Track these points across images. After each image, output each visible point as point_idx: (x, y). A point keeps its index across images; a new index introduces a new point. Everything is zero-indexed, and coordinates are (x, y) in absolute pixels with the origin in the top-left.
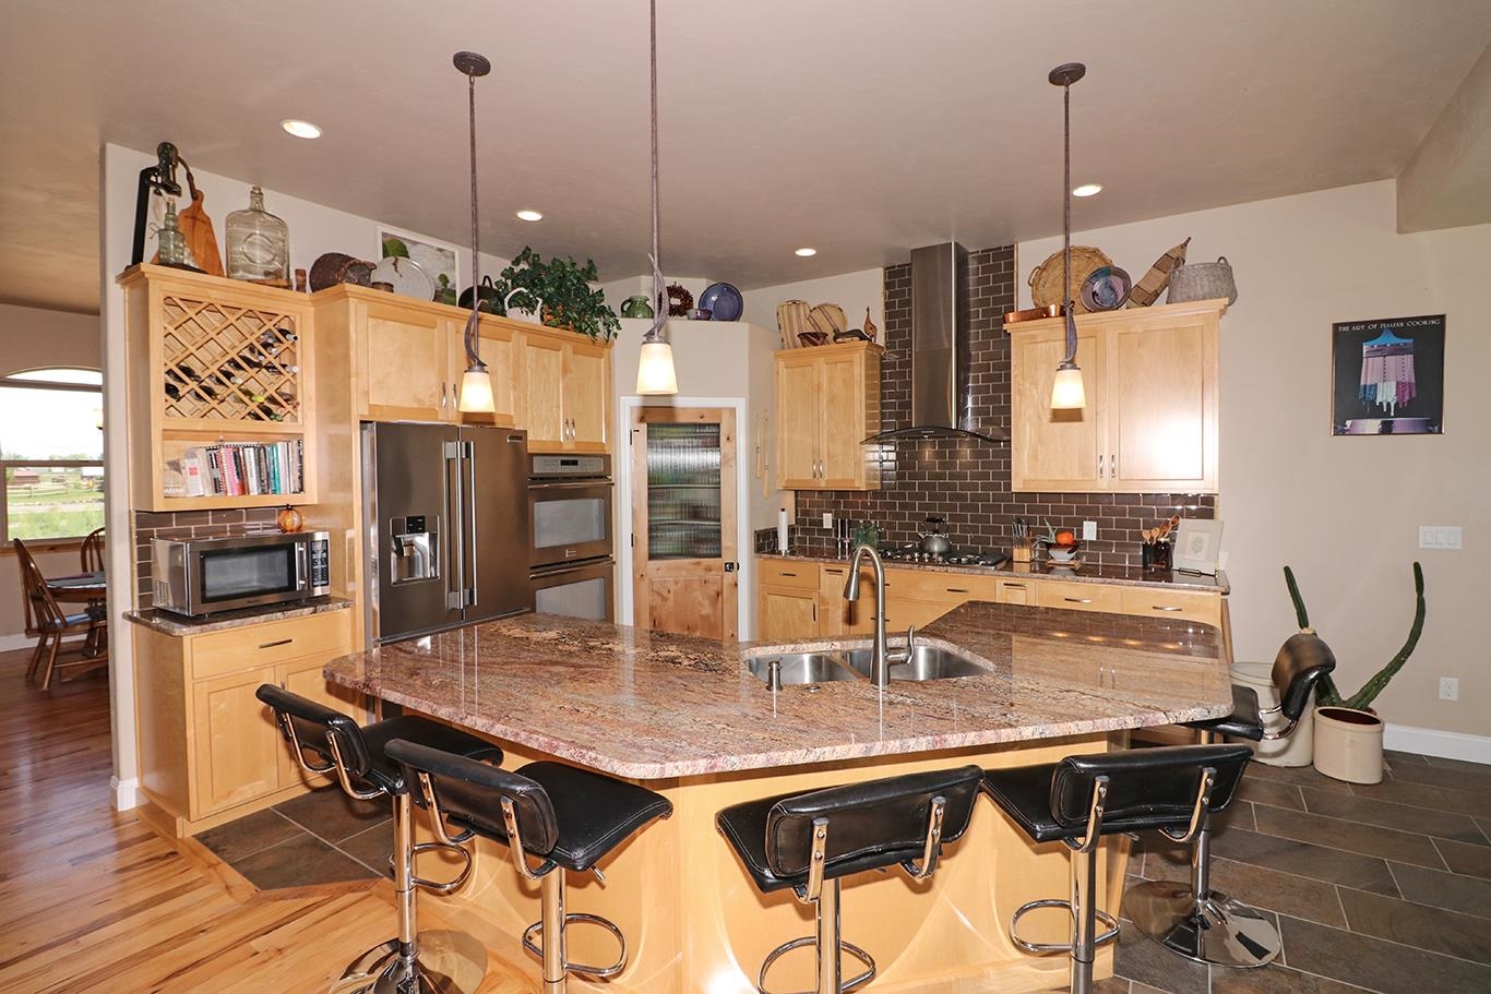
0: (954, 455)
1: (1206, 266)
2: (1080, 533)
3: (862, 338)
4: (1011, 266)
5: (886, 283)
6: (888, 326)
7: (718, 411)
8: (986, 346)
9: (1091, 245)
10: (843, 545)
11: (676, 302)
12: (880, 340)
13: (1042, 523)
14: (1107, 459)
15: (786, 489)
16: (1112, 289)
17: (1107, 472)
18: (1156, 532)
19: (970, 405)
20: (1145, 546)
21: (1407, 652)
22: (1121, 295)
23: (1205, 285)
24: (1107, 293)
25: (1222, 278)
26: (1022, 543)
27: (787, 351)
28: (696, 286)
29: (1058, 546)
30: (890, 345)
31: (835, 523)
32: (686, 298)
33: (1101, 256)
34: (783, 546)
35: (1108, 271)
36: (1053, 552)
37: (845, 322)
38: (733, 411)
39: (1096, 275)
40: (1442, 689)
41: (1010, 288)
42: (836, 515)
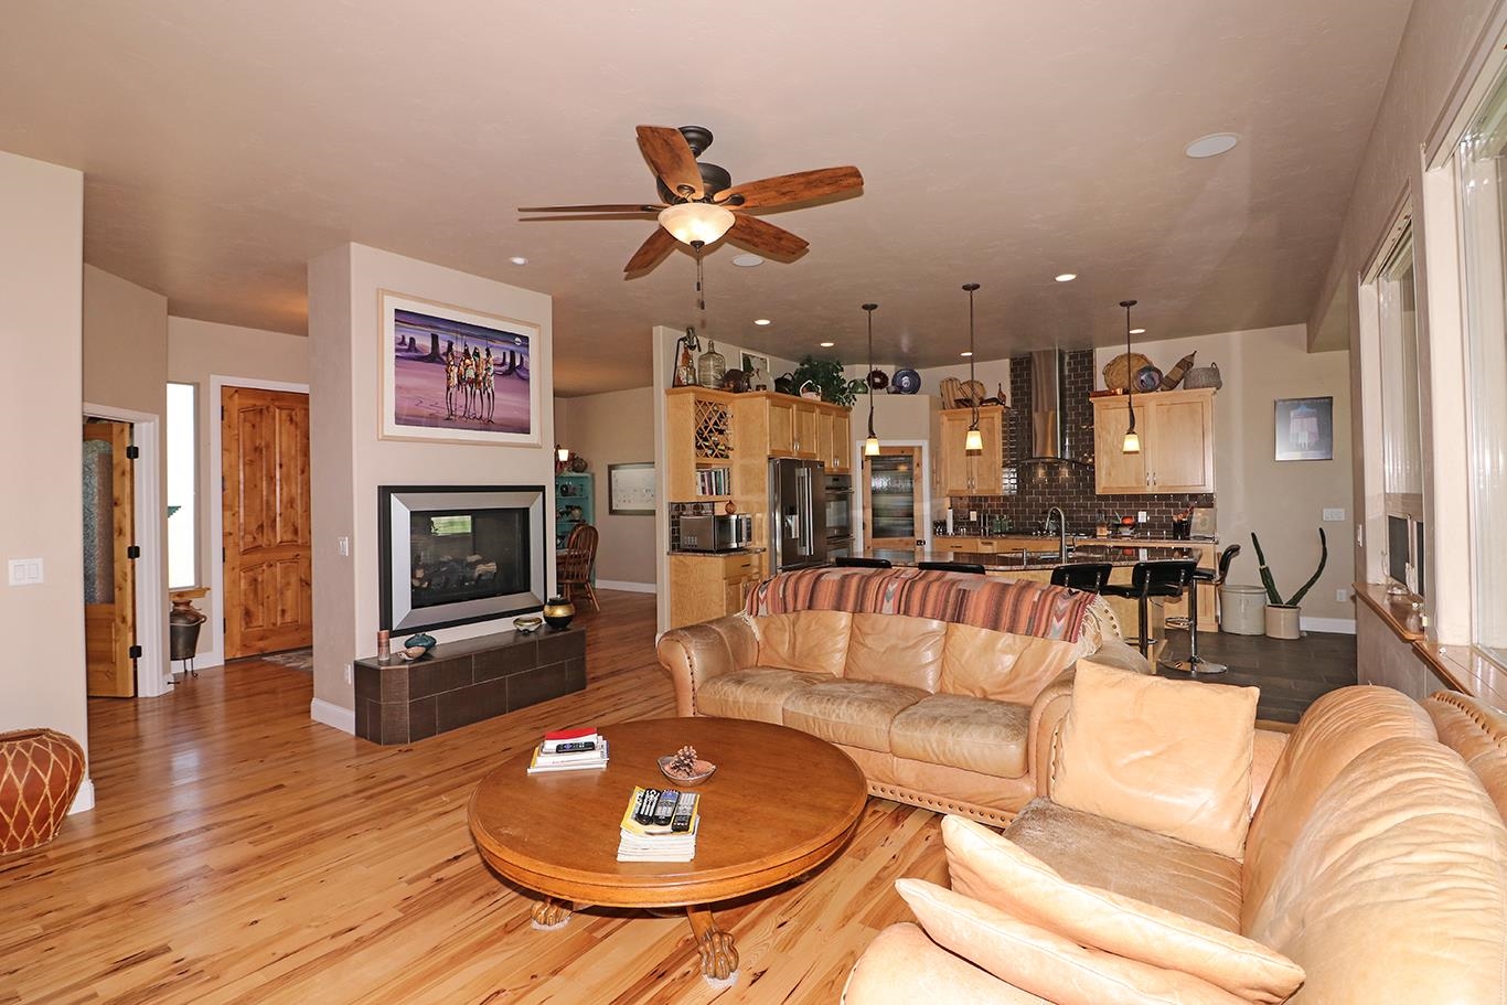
0: (1057, 474)
1: (1204, 369)
2: (1137, 518)
3: (998, 403)
4: (1091, 361)
5: (1011, 369)
6: (1013, 395)
7: (912, 448)
8: (1076, 408)
9: (1140, 352)
10: (985, 530)
11: (877, 380)
12: (1008, 404)
13: (1113, 513)
14: (1151, 475)
15: (948, 496)
16: (1153, 379)
17: (1151, 484)
18: (1180, 516)
19: (1067, 443)
20: (1174, 524)
21: (1317, 576)
22: (1157, 383)
23: (1203, 380)
24: (1149, 380)
25: (1214, 377)
26: (1102, 525)
27: (947, 411)
28: (889, 370)
29: (1124, 525)
30: (1013, 406)
31: (979, 517)
32: (884, 377)
33: (1146, 360)
34: (950, 530)
35: (1150, 369)
36: (1121, 529)
37: (984, 393)
38: (921, 448)
39: (1142, 371)
40: (1338, 596)
41: (1091, 375)
42: (979, 513)
